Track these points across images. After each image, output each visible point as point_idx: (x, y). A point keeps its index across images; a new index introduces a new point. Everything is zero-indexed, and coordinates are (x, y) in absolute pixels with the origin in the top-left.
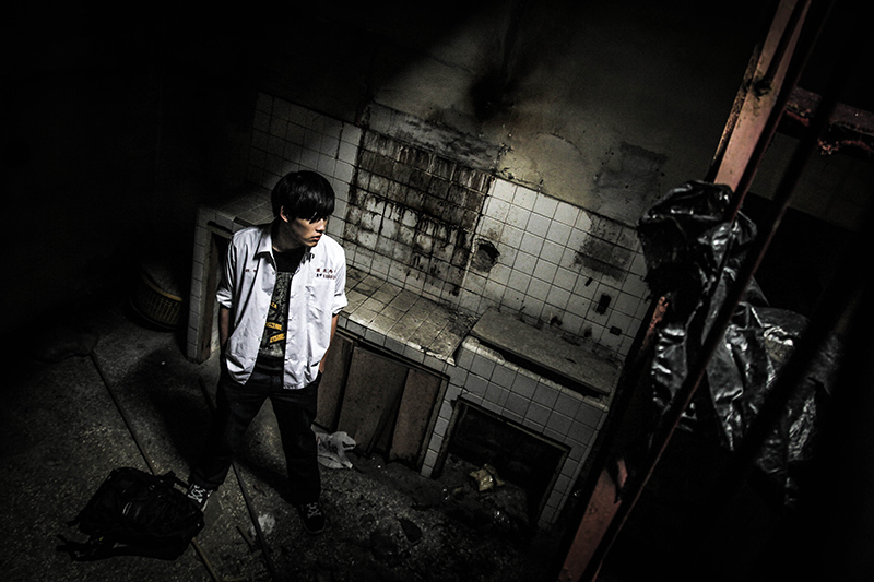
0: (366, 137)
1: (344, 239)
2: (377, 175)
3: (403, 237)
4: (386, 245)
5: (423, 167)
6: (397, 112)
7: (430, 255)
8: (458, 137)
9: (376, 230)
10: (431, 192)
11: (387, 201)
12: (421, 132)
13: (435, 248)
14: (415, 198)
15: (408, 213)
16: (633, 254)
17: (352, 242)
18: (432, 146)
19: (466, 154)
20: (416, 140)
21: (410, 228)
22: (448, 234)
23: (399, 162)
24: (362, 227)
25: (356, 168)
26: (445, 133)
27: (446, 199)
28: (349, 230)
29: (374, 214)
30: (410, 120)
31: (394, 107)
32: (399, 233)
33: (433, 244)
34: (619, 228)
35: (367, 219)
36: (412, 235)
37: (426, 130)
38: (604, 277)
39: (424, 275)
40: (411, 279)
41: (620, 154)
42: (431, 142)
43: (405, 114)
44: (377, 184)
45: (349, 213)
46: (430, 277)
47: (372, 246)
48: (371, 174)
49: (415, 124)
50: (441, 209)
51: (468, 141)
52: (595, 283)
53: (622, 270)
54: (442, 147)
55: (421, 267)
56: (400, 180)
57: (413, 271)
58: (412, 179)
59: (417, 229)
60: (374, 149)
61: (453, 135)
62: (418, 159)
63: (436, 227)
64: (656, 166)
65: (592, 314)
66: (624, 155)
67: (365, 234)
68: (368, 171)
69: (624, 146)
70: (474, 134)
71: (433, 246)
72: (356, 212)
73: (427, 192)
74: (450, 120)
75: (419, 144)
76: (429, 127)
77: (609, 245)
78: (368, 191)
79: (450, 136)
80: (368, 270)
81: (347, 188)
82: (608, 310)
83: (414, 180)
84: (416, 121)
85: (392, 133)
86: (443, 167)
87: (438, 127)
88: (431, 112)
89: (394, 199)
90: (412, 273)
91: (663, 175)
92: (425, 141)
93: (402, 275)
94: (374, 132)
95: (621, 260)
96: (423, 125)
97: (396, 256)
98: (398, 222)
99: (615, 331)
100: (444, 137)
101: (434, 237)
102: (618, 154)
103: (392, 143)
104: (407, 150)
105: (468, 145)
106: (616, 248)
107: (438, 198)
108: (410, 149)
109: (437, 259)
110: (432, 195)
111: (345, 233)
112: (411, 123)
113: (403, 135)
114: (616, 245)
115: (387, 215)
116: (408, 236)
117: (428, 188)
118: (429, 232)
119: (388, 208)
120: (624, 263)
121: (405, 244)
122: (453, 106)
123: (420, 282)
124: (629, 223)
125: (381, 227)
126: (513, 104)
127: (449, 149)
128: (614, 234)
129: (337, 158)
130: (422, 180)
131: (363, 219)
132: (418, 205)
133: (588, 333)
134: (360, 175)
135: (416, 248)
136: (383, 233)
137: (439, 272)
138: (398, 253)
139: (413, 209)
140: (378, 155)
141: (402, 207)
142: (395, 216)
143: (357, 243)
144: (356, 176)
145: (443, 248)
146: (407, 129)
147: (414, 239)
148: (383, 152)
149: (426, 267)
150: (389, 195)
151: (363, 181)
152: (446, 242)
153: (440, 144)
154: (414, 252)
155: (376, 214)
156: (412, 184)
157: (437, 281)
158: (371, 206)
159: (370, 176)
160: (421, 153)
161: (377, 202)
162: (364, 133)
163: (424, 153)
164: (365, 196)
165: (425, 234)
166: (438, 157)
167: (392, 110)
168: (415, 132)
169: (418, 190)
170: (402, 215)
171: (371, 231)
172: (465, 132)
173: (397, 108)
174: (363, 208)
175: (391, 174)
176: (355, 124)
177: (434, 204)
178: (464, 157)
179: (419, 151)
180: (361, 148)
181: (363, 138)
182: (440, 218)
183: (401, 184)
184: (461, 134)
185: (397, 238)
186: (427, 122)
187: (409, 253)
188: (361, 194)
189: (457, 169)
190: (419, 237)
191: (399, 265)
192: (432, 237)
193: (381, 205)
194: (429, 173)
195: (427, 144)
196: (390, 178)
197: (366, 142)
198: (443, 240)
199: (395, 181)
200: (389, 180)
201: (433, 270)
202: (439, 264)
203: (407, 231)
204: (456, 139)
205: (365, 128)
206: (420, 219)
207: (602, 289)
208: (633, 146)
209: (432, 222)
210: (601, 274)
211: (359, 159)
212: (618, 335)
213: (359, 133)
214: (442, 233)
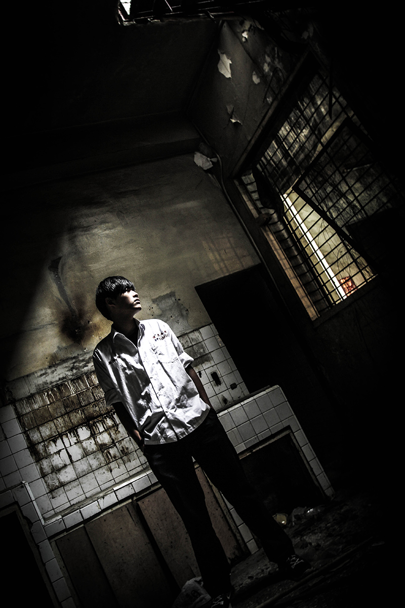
0: (18, 407)
1: (51, 491)
2: (42, 425)
3: (89, 449)
4: (82, 466)
5: (67, 394)
6: (28, 376)
7: (113, 443)
8: (74, 361)
9: (68, 462)
10: (83, 404)
11: (61, 436)
12: (50, 376)
13: (113, 436)
14: (77, 417)
15: (80, 431)
16: (203, 343)
17: (58, 487)
18: (63, 378)
19: (85, 366)
20: (51, 383)
21: (89, 439)
22: (113, 420)
23: (51, 403)
24: (56, 470)
25: (25, 432)
26: (65, 365)
27: (95, 400)
28: (50, 482)
29: (59, 452)
30: (39, 374)
31: (22, 375)
32: (84, 449)
33: (110, 434)
34: (186, 336)
35: (57, 461)
36: (92, 441)
37: (53, 372)
38: (203, 365)
39: (120, 461)
40: (116, 472)
41: (156, 305)
42: (61, 376)
43: (33, 373)
44: (46, 431)
45: (41, 469)
46: (125, 458)
47: (74, 476)
48: (37, 428)
49: (44, 374)
50: (97, 408)
51: (81, 359)
52: (203, 372)
53: (207, 354)
54: (69, 373)
55: (115, 457)
56: (59, 414)
57: (112, 465)
58: (66, 407)
59: (93, 435)
60: (29, 410)
61: (71, 362)
62: (61, 392)
63: (103, 422)
64: (173, 299)
65: (216, 388)
66: (158, 305)
67: (63, 472)
68: (34, 428)
69: (154, 301)
70: (81, 352)
71: (111, 436)
72: (45, 463)
73: (81, 407)
74: (62, 355)
75: (55, 384)
76: (53, 369)
77: (190, 349)
78: (43, 441)
79: (69, 364)
80: (83, 497)
81: (28, 452)
82: (221, 379)
83: (68, 407)
84: (44, 372)
85: (33, 390)
86: (79, 384)
87: (58, 365)
88: (48, 359)
89: (64, 429)
90: (112, 467)
91: (179, 300)
92: (57, 379)
93: (108, 475)
94: (21, 400)
95: (202, 350)
96: (49, 371)
97: (94, 467)
98: (79, 442)
99: (233, 386)
100: (66, 367)
101: (107, 430)
102: (154, 306)
103: (37, 396)
104: (50, 393)
105: (83, 360)
106: (194, 346)
107: (90, 404)
108: (52, 390)
109: (120, 442)
110: (86, 406)
111: (48, 486)
112: (41, 375)
113: (41, 387)
114: (192, 346)
115: (67, 445)
116: (91, 445)
117: (80, 403)
118: (102, 429)
119: (65, 439)
120: (204, 351)
121: (93, 452)
122: (58, 347)
123: (122, 467)
124: (188, 332)
125: (70, 456)
126: (89, 322)
127: (75, 371)
128: (187, 341)
129: (6, 438)
130: (73, 402)
131: (54, 464)
132: (81, 419)
133: (225, 400)
134: (31, 435)
135: (102, 448)
136: (74, 459)
137: (127, 448)
138: (94, 463)
139: (80, 425)
140: (34, 411)
141: (73, 430)
142: (73, 440)
143: (62, 485)
144: (28, 438)
145: (117, 431)
146: (41, 381)
147: (96, 443)
148: (36, 406)
149: (118, 454)
150: (60, 430)
151: (36, 437)
152: (116, 425)
153: (67, 373)
154: (103, 452)
155: (60, 451)
156: (68, 410)
157: (131, 456)
158: (53, 449)
159: (38, 429)
160: (60, 386)
161: (55, 442)
162: (15, 406)
163: (62, 385)
164: (44, 446)
165: (100, 433)
166: (72, 380)
167: (23, 377)
168: (47, 378)
169: (75, 410)
170: (77, 435)
171: (65, 466)
172: (76, 355)
173: (26, 374)
174: (48, 456)
175: (51, 416)
176: (5, 404)
177: (91, 410)
178: (86, 368)
179: (58, 386)
180: (20, 417)
181: (16, 410)
182: (101, 415)
183: (62, 416)
184: (74, 358)
185: (86, 454)
186: (50, 367)
187: (100, 456)
188: (40, 447)
189: (88, 378)
190: (98, 439)
191: (101, 471)
192: (106, 430)
193: (59, 441)
194: (73, 393)
195: (60, 379)
196: (52, 419)
197: (20, 410)
198: (113, 426)
199: (56, 418)
200: (53, 420)
201: (123, 451)
202: (124, 443)
203: (89, 442)
204: (74, 363)
205: (13, 402)
206: (90, 428)
207: (208, 371)
208: (157, 298)
209: (98, 422)
210: (200, 365)
211: (23, 425)
212: (236, 387)
213: (11, 409)
214: (109, 422)
